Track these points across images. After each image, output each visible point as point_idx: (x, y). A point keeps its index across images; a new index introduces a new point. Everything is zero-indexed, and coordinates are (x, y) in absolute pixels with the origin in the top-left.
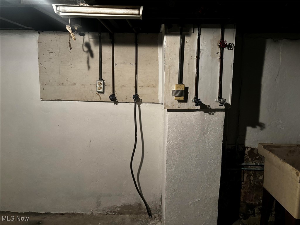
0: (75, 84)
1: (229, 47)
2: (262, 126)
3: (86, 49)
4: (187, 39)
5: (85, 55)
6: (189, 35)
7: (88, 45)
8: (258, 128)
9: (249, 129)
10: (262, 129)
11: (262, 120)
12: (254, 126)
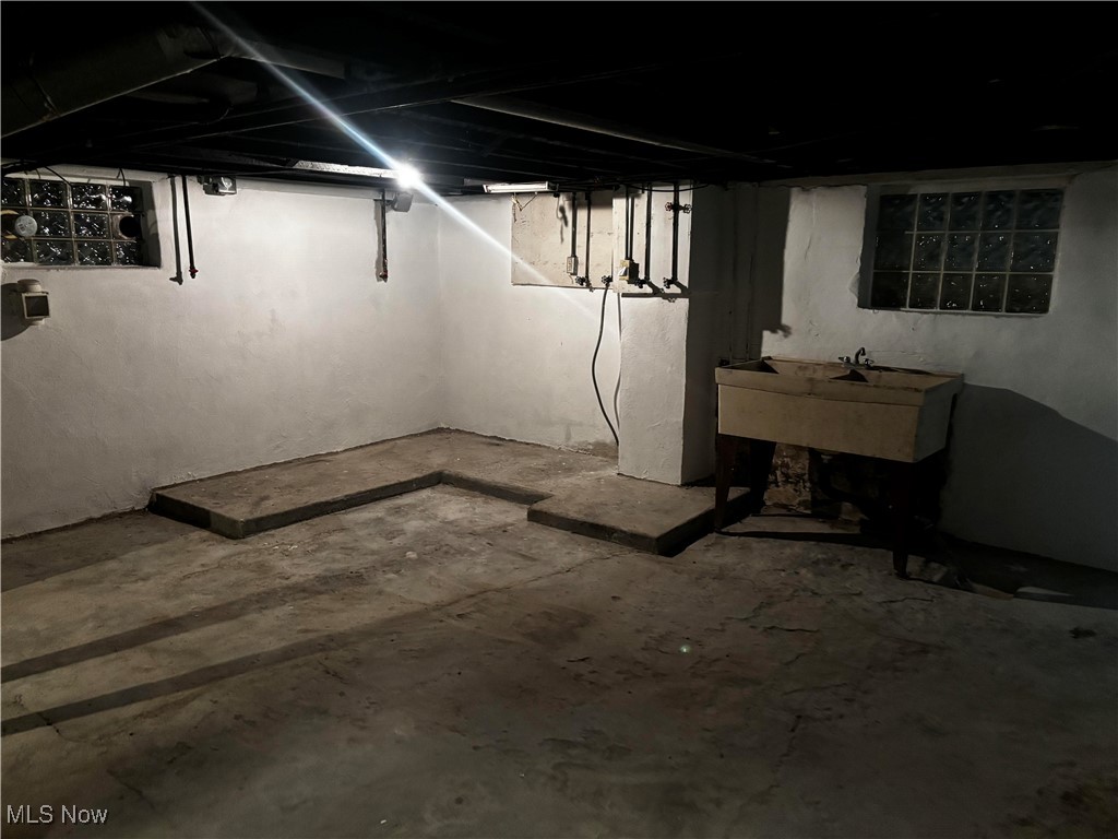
0: (547, 262)
1: (685, 209)
2: (786, 331)
3: (560, 215)
4: (636, 201)
5: (560, 223)
6: (638, 196)
7: (562, 210)
8: (780, 333)
9: (766, 334)
10: (786, 336)
11: (786, 320)
12: (774, 331)
